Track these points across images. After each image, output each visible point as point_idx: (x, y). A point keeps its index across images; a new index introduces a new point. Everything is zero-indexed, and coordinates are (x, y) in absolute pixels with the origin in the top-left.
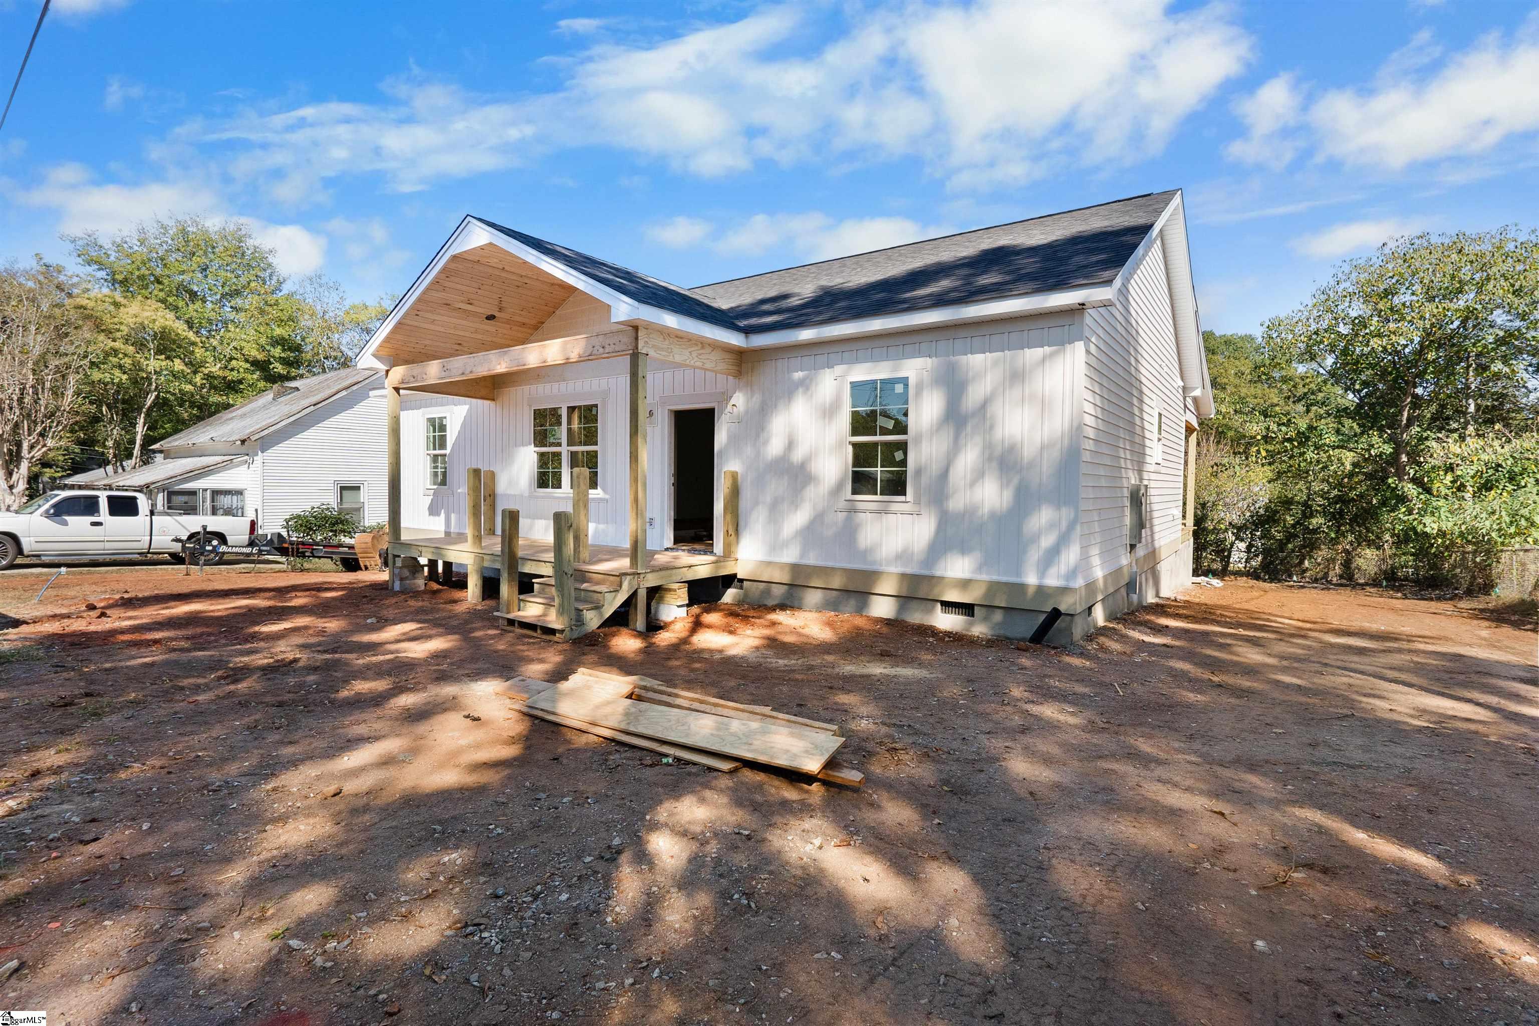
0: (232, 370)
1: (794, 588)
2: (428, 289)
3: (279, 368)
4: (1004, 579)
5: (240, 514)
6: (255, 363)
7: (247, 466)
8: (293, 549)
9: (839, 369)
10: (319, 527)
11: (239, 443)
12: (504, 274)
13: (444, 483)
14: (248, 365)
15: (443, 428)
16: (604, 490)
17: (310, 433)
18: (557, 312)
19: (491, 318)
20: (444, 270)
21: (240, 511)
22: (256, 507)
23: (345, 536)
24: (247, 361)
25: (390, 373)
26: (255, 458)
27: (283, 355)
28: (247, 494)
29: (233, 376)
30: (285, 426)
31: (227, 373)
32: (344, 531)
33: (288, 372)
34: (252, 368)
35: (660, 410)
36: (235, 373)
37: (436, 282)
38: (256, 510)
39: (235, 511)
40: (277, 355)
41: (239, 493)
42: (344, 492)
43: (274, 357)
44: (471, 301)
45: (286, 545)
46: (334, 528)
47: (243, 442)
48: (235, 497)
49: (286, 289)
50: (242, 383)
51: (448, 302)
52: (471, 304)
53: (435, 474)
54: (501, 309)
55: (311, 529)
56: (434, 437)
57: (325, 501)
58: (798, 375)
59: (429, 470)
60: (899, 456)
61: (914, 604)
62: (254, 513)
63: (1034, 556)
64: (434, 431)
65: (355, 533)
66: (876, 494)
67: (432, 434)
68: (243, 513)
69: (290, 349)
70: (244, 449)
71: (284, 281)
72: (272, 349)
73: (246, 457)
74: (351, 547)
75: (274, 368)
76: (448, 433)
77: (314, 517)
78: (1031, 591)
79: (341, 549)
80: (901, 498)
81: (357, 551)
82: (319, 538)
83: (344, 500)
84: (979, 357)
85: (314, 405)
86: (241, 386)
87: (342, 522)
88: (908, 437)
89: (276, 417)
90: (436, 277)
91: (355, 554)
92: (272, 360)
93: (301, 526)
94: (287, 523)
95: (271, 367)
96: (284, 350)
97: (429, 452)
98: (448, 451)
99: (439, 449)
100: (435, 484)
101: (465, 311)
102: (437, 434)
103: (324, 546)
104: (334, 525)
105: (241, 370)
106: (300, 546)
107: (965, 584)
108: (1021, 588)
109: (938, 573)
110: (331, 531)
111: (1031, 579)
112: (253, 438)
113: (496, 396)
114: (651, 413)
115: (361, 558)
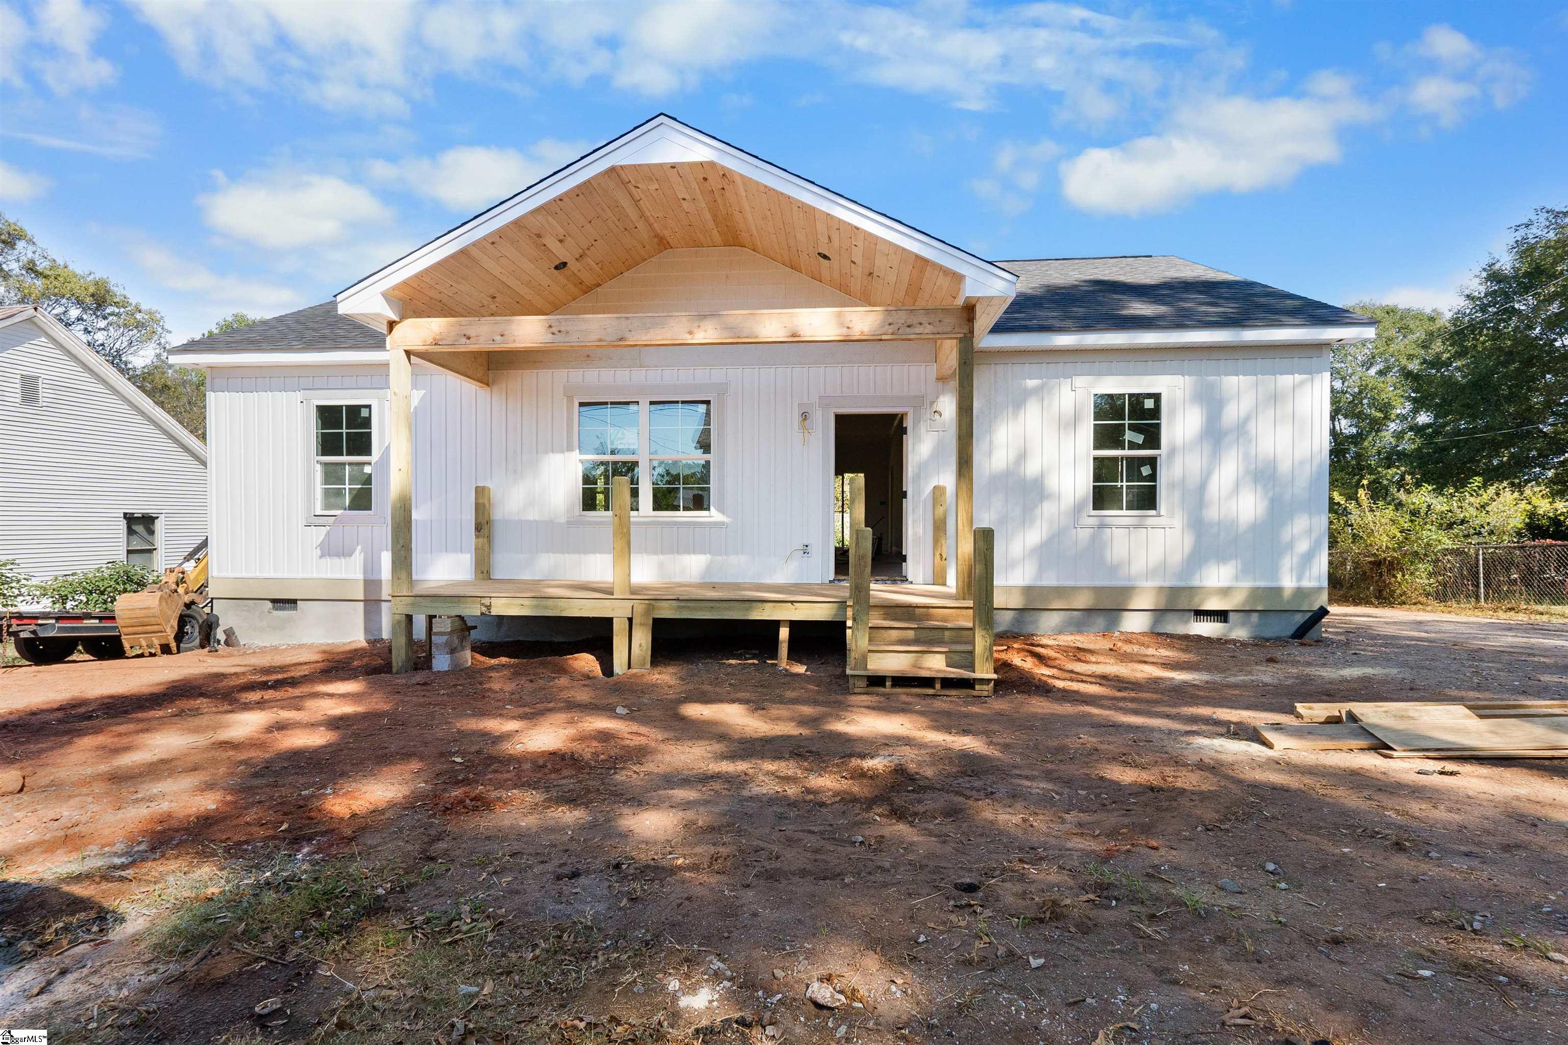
1: (1027, 614)
4: (1262, 584)
9: (1080, 381)
12: (630, 210)
13: (358, 505)
15: (359, 422)
16: (721, 510)
18: (626, 274)
20: (586, 183)
25: (397, 329)
35: (819, 413)
37: (560, 199)
44: (566, 238)
51: (542, 233)
52: (561, 241)
53: (336, 493)
54: (581, 258)
56: (336, 435)
58: (1031, 383)
59: (316, 487)
60: (1146, 471)
61: (1170, 616)
63: (1287, 563)
64: (336, 427)
66: (1122, 509)
67: (329, 431)
76: (376, 430)
78: (1287, 594)
79: (87, 622)
80: (1153, 512)
81: (119, 622)
84: (1233, 379)
88: (1162, 453)
90: (565, 193)
91: (115, 629)
98: (373, 458)
99: (351, 455)
100: (331, 508)
101: (547, 250)
102: (343, 431)
103: (58, 619)
106: (14, 621)
107: (1225, 592)
108: (1278, 591)
109: (1196, 583)
111: (1288, 583)
113: (491, 380)
114: (805, 416)
115: (125, 635)
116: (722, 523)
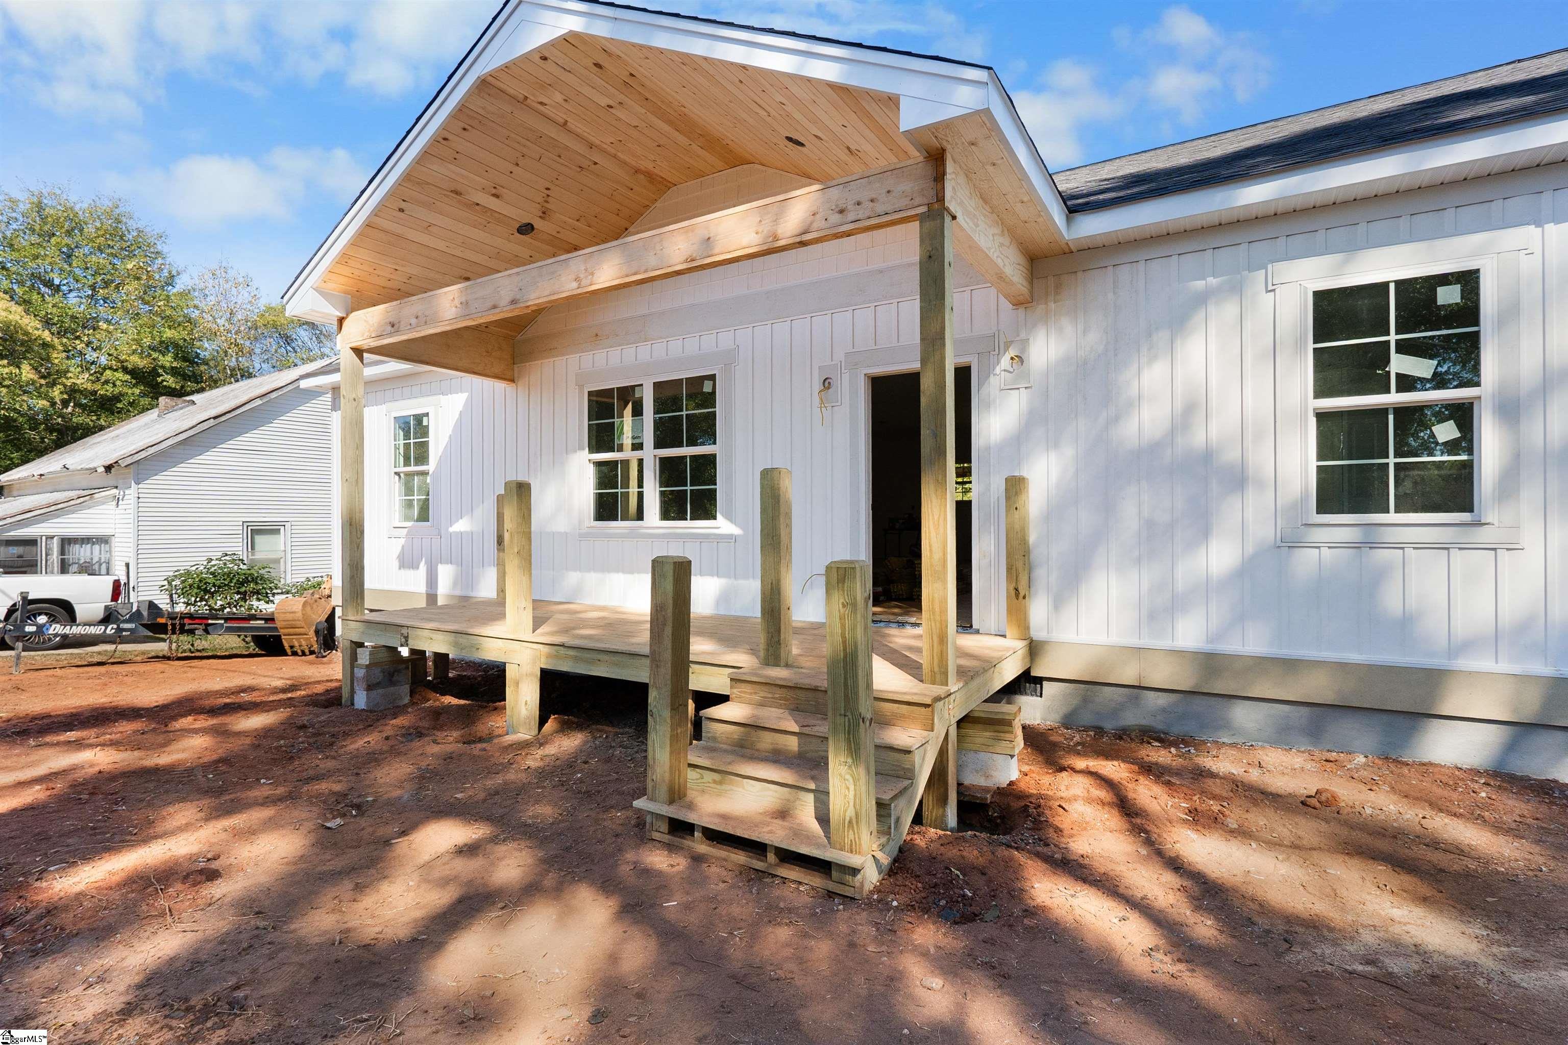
0: (107, 382)
2: (425, 155)
3: (170, 381)
5: (104, 571)
6: (137, 375)
7: (114, 503)
8: (173, 625)
10: (219, 587)
11: (103, 469)
12: (564, 139)
13: (424, 516)
14: (128, 377)
15: (423, 430)
16: (729, 517)
17: (210, 457)
19: (526, 229)
20: (461, 110)
21: (104, 566)
22: (127, 560)
23: (259, 600)
24: (125, 370)
25: (346, 324)
26: (127, 492)
27: (175, 364)
28: (115, 542)
29: (108, 390)
30: (172, 446)
31: (97, 386)
32: (258, 593)
33: (182, 387)
34: (134, 381)
35: (846, 377)
36: (109, 387)
37: (442, 139)
38: (127, 565)
39: (96, 567)
40: (168, 365)
41: (103, 540)
42: (258, 538)
43: (163, 367)
44: (501, 191)
45: (162, 621)
46: (243, 589)
47: (108, 468)
48: (96, 547)
49: (181, 284)
50: (120, 401)
51: (459, 188)
52: (496, 196)
53: (409, 504)
54: (544, 214)
55: (206, 591)
56: (407, 446)
57: (230, 551)
59: (397, 498)
60: (1446, 431)
62: (124, 568)
64: (407, 436)
65: (274, 594)
66: (1386, 510)
67: (402, 442)
68: (108, 569)
69: (185, 359)
70: (110, 479)
71: (178, 274)
72: (161, 357)
73: (115, 491)
74: (270, 619)
75: (163, 381)
76: (432, 439)
77: (212, 573)
79: (254, 623)
80: (1467, 516)
81: (278, 624)
82: (219, 603)
83: (257, 547)
85: (215, 418)
86: (119, 405)
87: (255, 580)
88: (1485, 391)
89: (160, 435)
90: (445, 127)
91: (276, 629)
92: (160, 371)
93: (191, 586)
94: (170, 583)
95: (159, 379)
96: (176, 358)
97: (397, 470)
98: (431, 467)
99: (416, 464)
100: (407, 518)
101: (486, 210)
102: (412, 441)
103: (227, 620)
104: (242, 584)
105: (118, 383)
106: (186, 621)
110: (238, 593)
112: (123, 463)
113: (516, 375)
114: (827, 384)
115: (284, 635)
116: (730, 536)
